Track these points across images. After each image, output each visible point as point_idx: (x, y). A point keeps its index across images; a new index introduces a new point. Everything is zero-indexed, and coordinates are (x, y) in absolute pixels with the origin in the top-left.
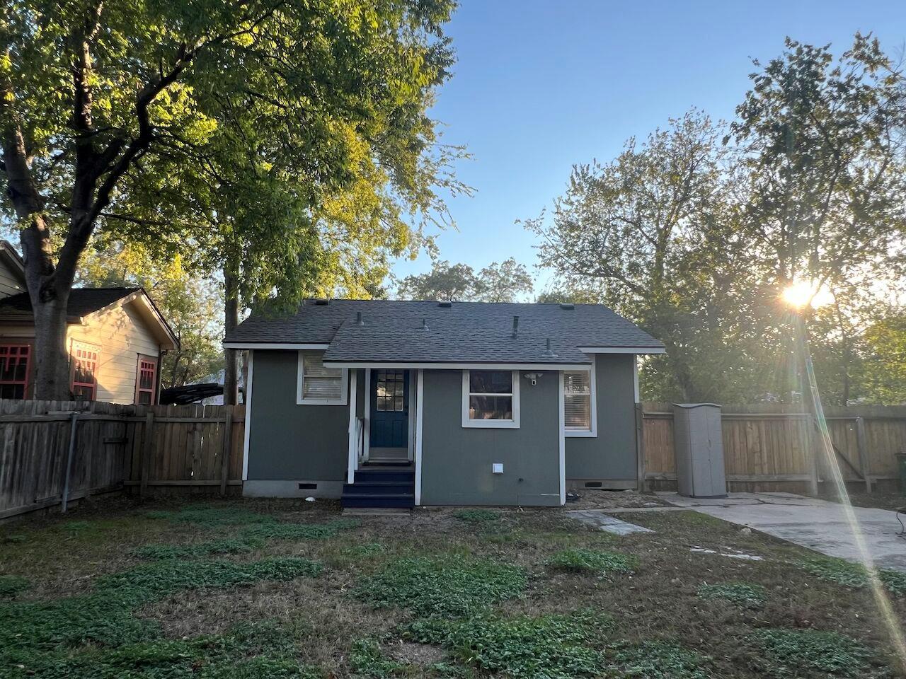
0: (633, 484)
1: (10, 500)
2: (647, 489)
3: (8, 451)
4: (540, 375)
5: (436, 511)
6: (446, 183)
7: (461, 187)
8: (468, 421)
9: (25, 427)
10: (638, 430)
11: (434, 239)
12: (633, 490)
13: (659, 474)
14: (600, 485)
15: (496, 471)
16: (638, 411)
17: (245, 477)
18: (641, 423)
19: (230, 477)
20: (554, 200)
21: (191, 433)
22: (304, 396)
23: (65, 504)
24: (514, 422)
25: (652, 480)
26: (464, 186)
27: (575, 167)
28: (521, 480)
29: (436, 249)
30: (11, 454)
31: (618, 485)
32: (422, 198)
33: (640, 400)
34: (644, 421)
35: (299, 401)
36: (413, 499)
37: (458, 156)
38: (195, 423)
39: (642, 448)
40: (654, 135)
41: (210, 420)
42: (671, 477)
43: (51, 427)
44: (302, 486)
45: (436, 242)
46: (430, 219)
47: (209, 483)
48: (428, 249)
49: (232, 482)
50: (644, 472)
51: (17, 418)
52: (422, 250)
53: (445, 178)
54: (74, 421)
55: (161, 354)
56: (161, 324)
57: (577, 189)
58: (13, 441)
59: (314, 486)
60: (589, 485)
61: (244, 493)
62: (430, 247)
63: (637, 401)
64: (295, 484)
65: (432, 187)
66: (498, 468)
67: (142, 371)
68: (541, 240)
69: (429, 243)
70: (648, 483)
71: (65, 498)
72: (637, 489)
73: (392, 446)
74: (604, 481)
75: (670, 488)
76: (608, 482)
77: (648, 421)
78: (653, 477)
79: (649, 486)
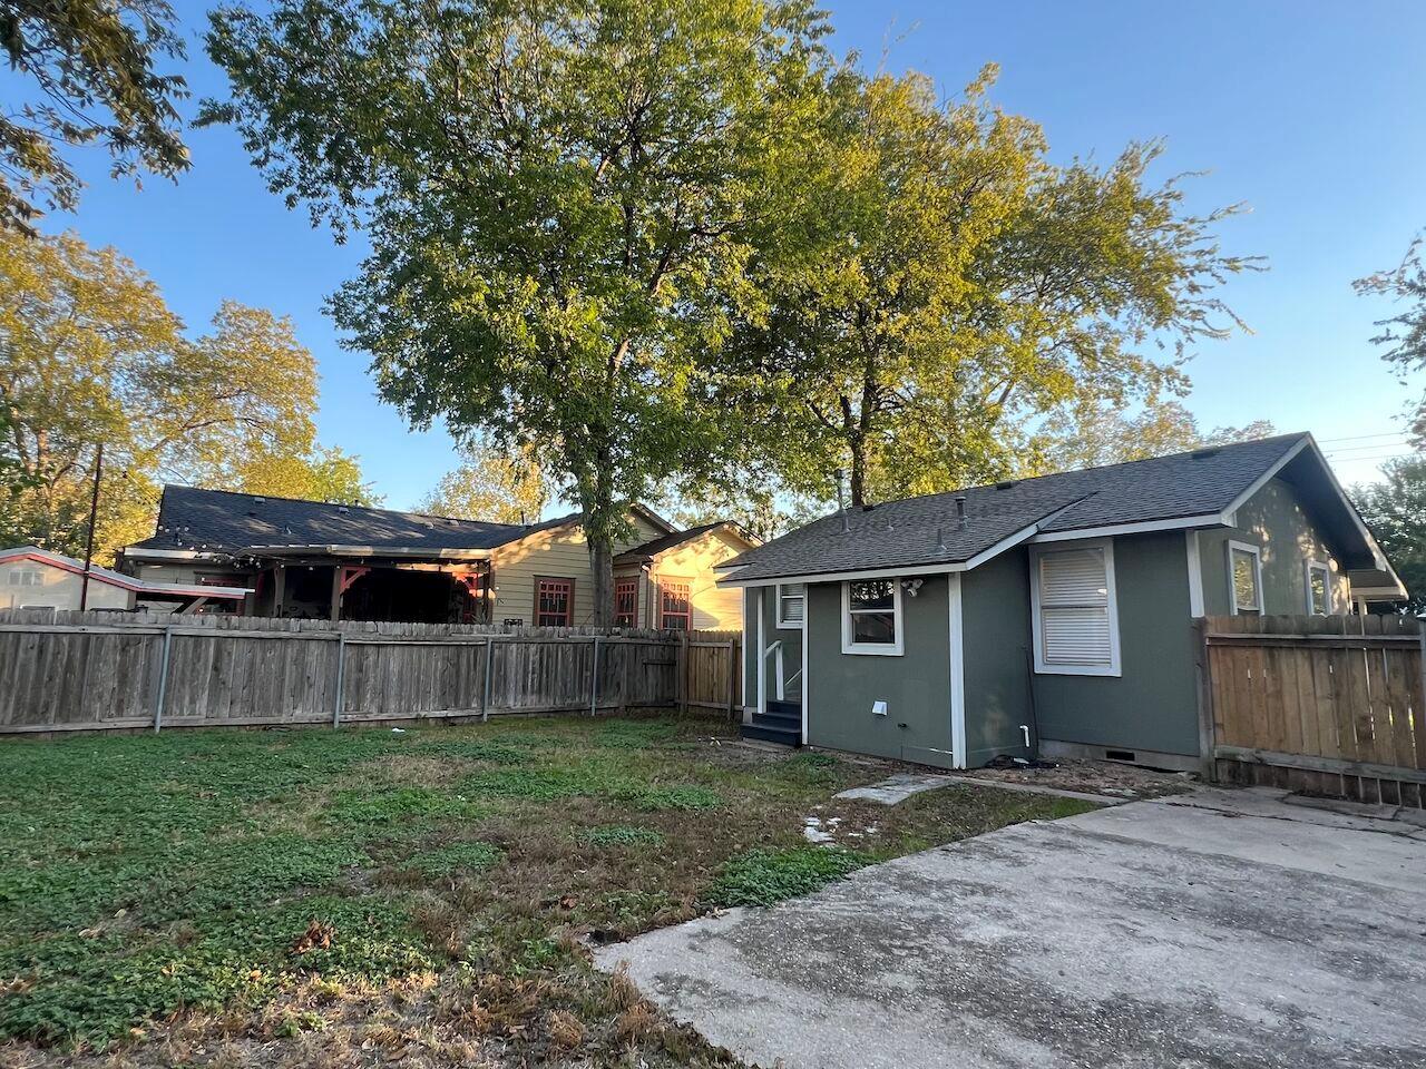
0: (1193, 764)
1: (540, 698)
2: (1222, 776)
3: (533, 664)
8: (847, 647)
9: (548, 648)
10: (1204, 666)
12: (1191, 773)
13: (1247, 752)
14: (1131, 757)
15: (877, 712)
16: (1196, 632)
18: (1205, 654)
23: (593, 709)
24: (896, 649)
25: (1233, 760)
28: (904, 726)
30: (537, 666)
31: (1164, 762)
34: (1209, 649)
36: (800, 736)
38: (713, 648)
41: (722, 645)
43: (575, 649)
47: (723, 706)
50: (1212, 744)
51: (538, 640)
54: (596, 643)
58: (538, 656)
60: (1111, 755)
63: (1198, 610)
66: (879, 708)
70: (1224, 765)
71: (594, 705)
72: (1199, 774)
74: (1140, 753)
75: (1279, 781)
76: (1145, 753)
77: (1220, 651)
78: (1234, 755)
79: (1229, 772)
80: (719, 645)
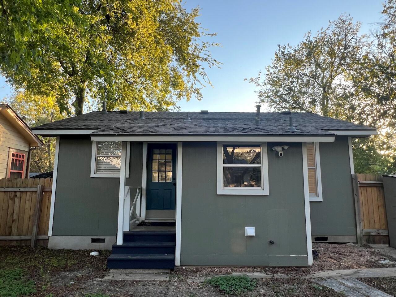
0: (353, 239)
2: (364, 242)
4: (286, 147)
5: (194, 272)
6: (206, 60)
7: (214, 62)
8: (222, 189)
10: (354, 195)
11: (200, 89)
12: (354, 243)
13: (374, 230)
14: (326, 239)
15: (249, 235)
16: (354, 181)
17: (50, 234)
18: (357, 190)
19: (39, 233)
20: (266, 68)
21: (13, 199)
22: (97, 171)
24: (264, 190)
25: (368, 235)
26: (215, 61)
27: (279, 46)
28: (271, 242)
29: (201, 95)
31: (341, 239)
32: (193, 68)
33: (355, 173)
34: (359, 188)
35: (93, 175)
36: (174, 260)
37: (212, 45)
38: (15, 192)
39: (359, 210)
40: (320, 32)
41: (26, 189)
42: (384, 233)
44: (94, 241)
45: (200, 91)
46: (197, 80)
47: (23, 237)
48: (196, 95)
49: (41, 237)
50: (362, 229)
52: (194, 95)
53: (205, 57)
55: (30, 150)
56: (26, 130)
57: (279, 59)
59: (103, 241)
60: (318, 239)
61: (49, 247)
62: (197, 94)
63: (353, 173)
64: (88, 239)
65: (198, 62)
66: (250, 231)
67: (13, 160)
68: (259, 88)
69: (197, 91)
70: (365, 238)
72: (357, 243)
73: (164, 209)
74: (330, 236)
75: (384, 242)
76: (333, 236)
77: (362, 188)
78: (369, 233)
79: (366, 240)
80: (22, 189)
